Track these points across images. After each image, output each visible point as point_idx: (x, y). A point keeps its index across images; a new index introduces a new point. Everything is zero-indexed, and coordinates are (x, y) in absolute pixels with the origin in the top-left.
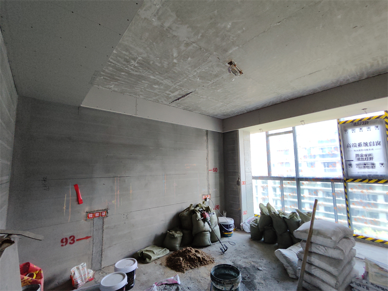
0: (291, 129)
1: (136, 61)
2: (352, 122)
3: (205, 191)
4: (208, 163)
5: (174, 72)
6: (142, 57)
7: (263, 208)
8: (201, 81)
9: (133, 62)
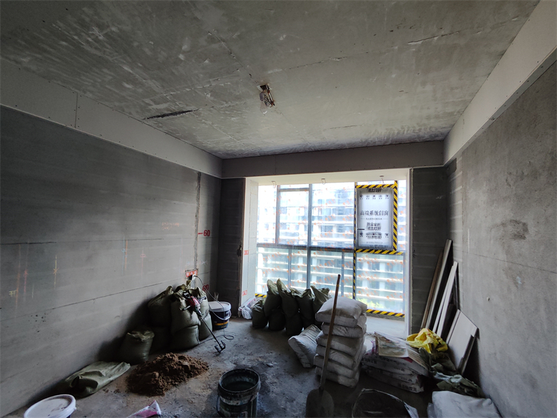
0: (307, 186)
1: (105, 32)
2: (368, 187)
3: (190, 265)
4: (197, 222)
5: (173, 73)
6: (119, 29)
7: (272, 286)
8: (212, 98)
9: (96, 31)
